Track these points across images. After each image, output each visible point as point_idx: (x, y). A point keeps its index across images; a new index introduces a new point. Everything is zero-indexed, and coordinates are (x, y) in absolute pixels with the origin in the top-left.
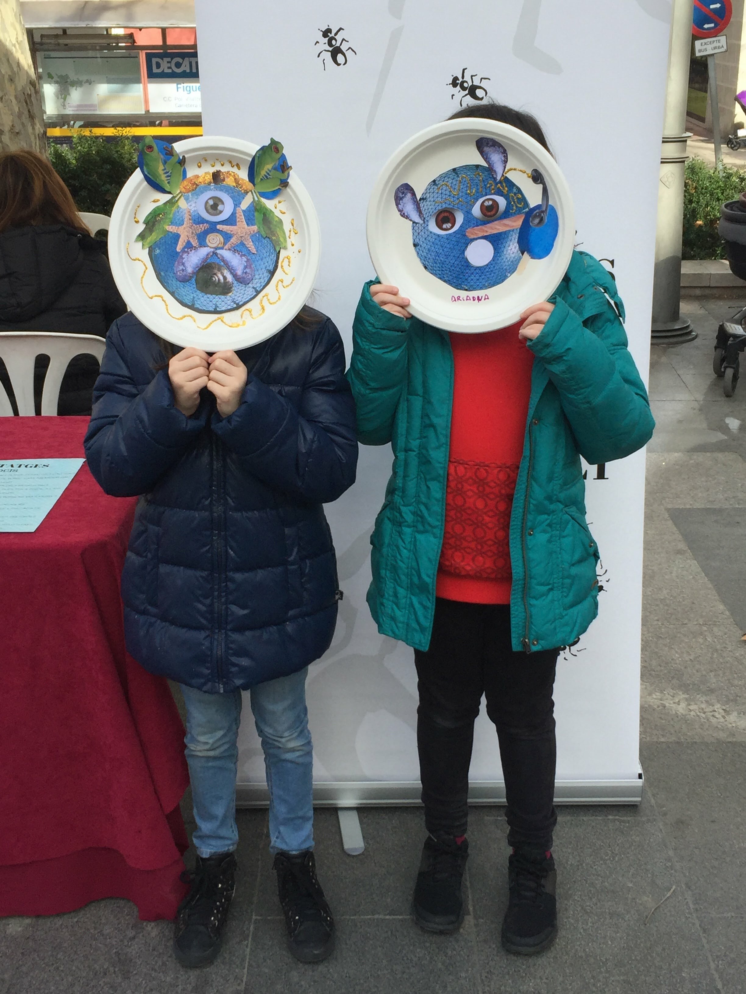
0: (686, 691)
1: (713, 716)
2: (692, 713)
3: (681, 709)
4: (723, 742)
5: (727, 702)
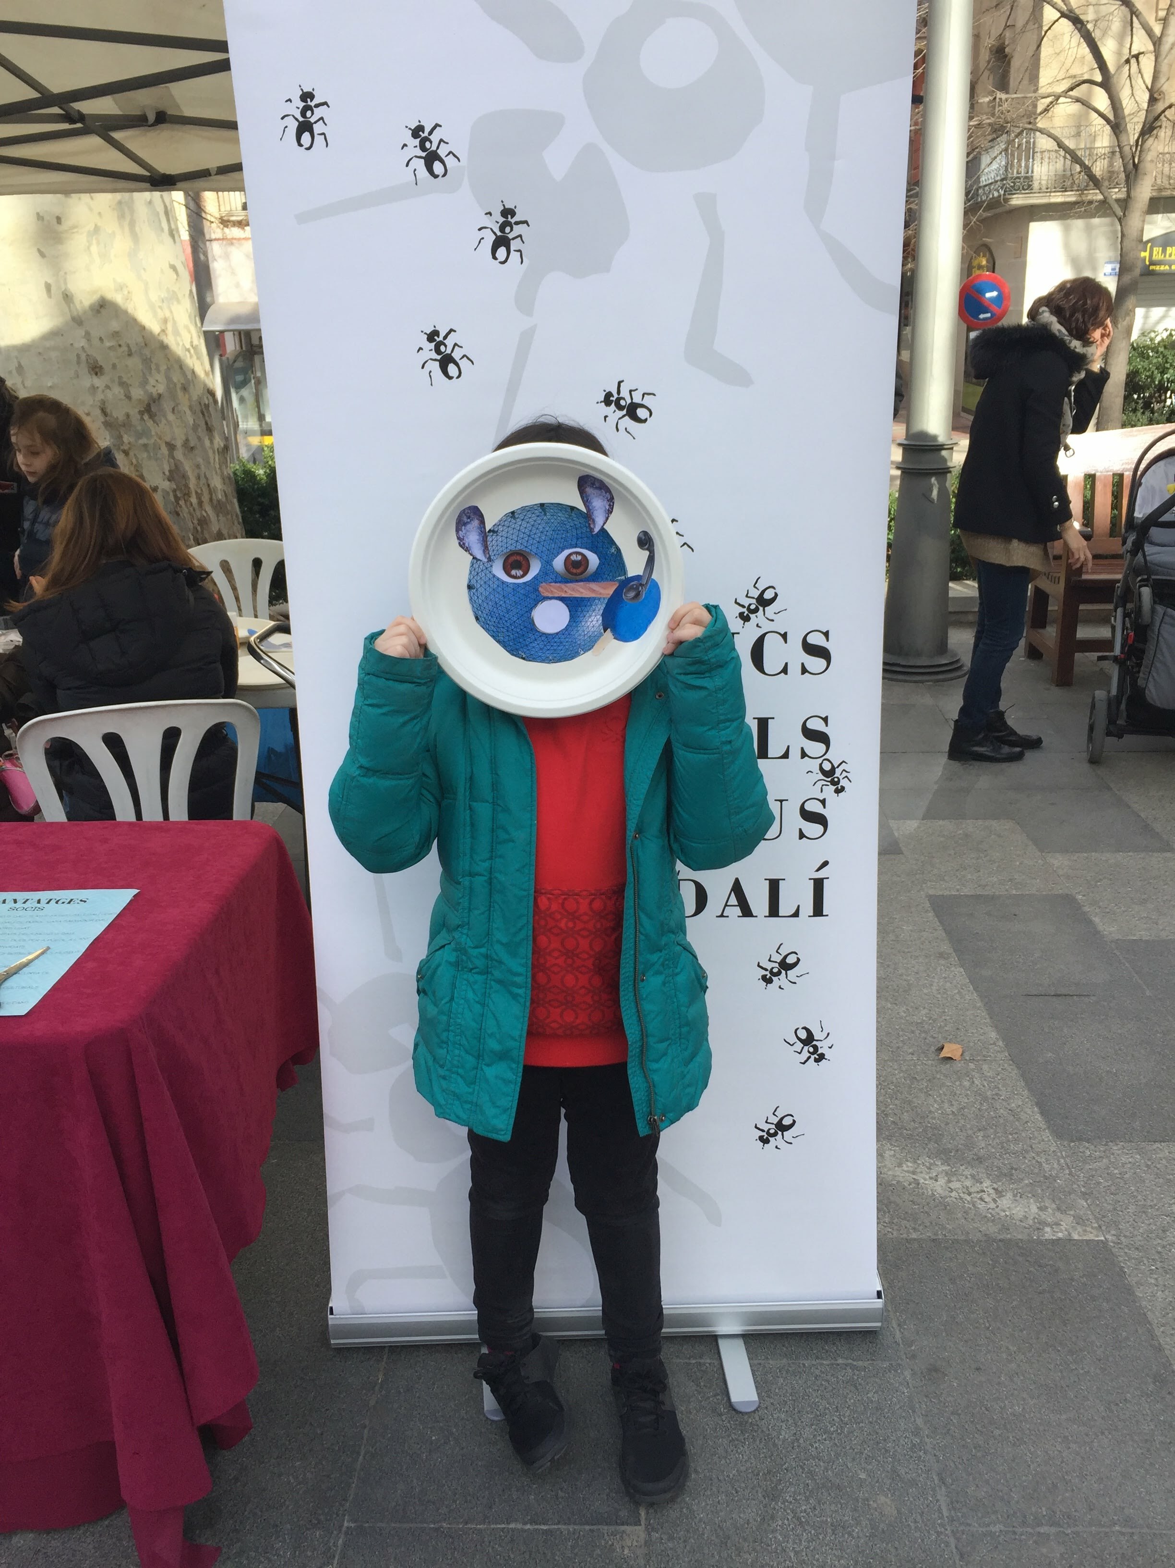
0: (946, 1162)
1: (981, 1199)
2: (954, 1194)
3: (939, 1187)
4: (994, 1240)
5: (998, 1178)
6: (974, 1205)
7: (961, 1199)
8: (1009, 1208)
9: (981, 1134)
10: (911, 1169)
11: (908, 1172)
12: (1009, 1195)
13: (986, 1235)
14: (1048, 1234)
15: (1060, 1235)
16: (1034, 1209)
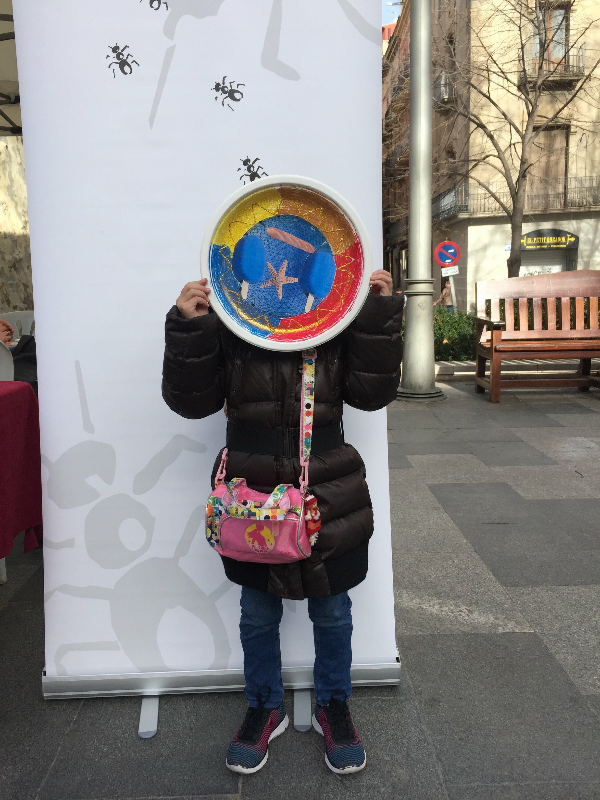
0: (439, 598)
1: (460, 615)
2: (444, 613)
3: (435, 610)
4: (468, 634)
5: (471, 604)
6: (456, 618)
7: (448, 615)
8: (477, 619)
9: (459, 585)
10: (419, 602)
11: (416, 603)
12: (477, 613)
13: (463, 632)
14: (500, 630)
15: (508, 630)
16: (492, 618)
